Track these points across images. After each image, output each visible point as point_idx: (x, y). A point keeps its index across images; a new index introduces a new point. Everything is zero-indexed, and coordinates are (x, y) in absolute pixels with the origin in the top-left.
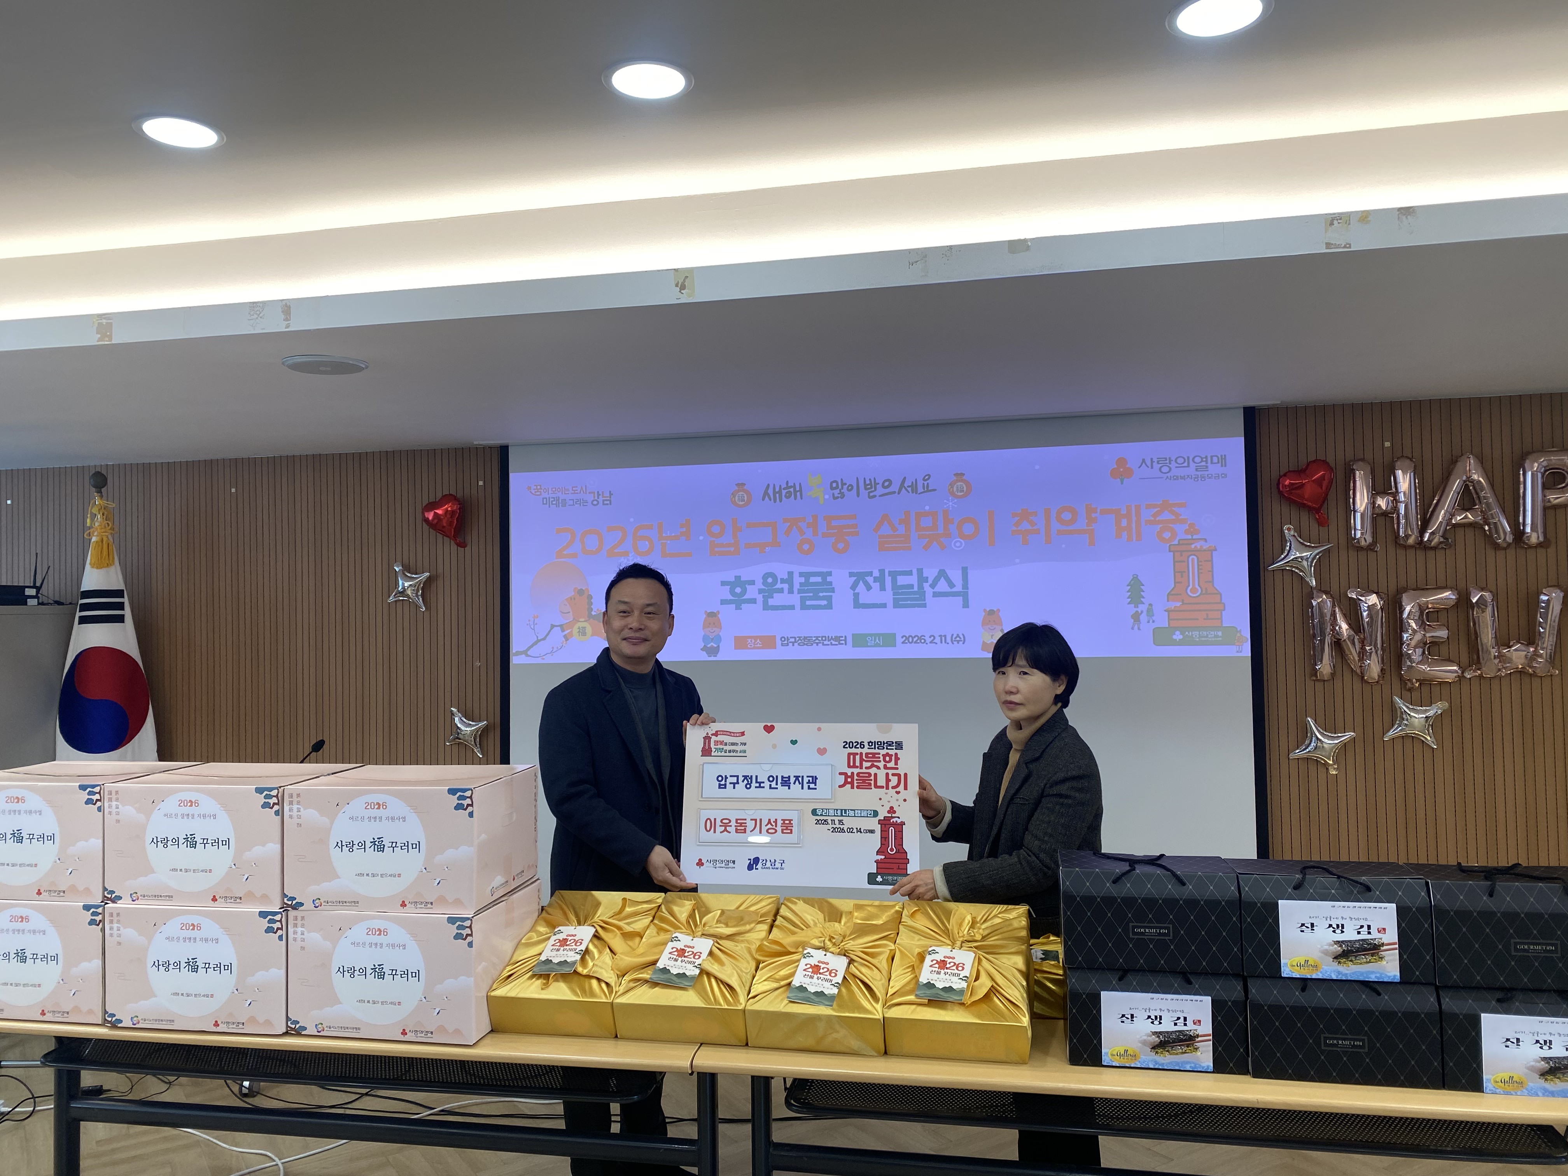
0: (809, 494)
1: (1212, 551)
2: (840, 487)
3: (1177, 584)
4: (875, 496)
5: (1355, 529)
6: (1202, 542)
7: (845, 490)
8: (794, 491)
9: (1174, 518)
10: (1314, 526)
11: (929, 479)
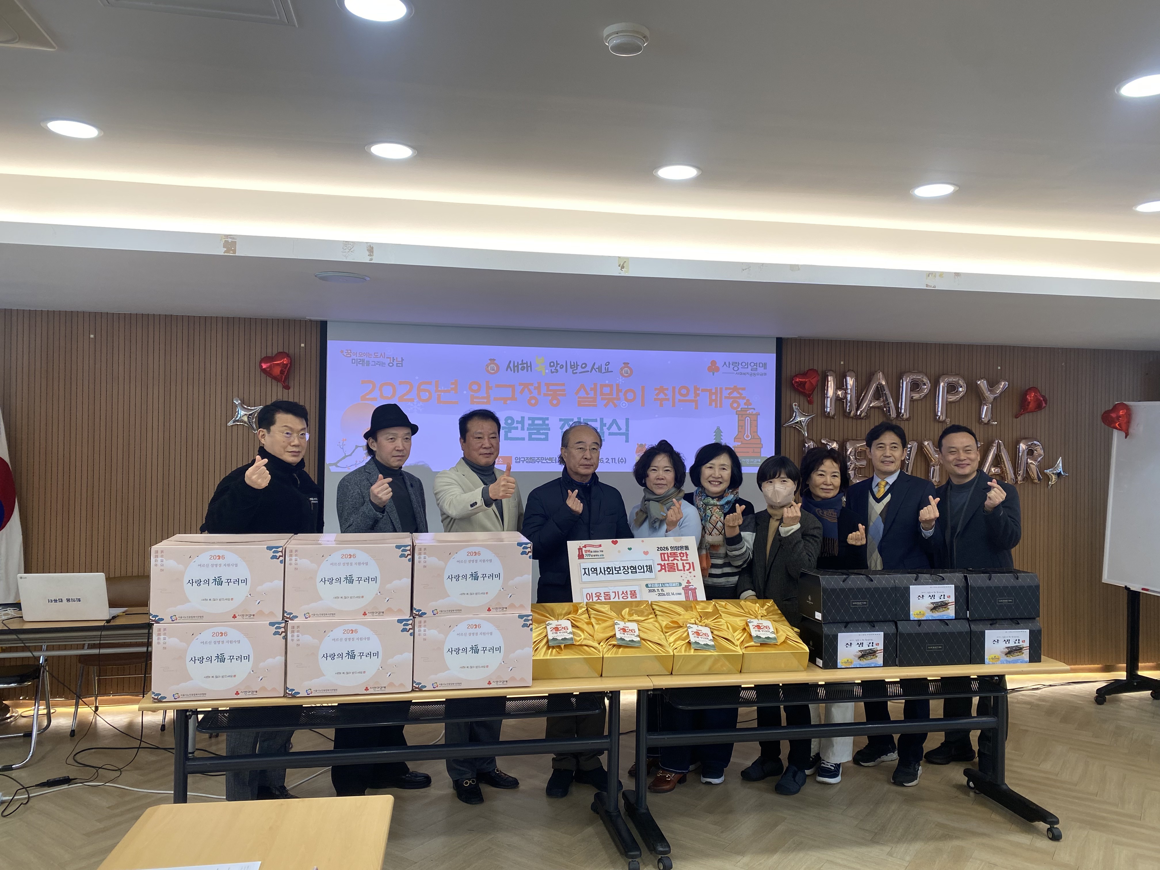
0: (536, 369)
1: (757, 415)
2: (555, 366)
3: (739, 433)
4: (577, 373)
5: (827, 407)
6: (752, 410)
7: (558, 368)
8: (527, 366)
9: (739, 396)
10: (806, 404)
11: (608, 365)
